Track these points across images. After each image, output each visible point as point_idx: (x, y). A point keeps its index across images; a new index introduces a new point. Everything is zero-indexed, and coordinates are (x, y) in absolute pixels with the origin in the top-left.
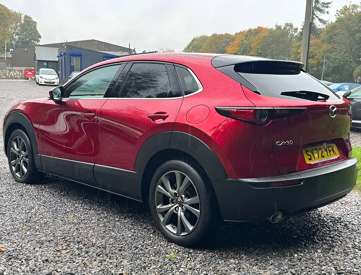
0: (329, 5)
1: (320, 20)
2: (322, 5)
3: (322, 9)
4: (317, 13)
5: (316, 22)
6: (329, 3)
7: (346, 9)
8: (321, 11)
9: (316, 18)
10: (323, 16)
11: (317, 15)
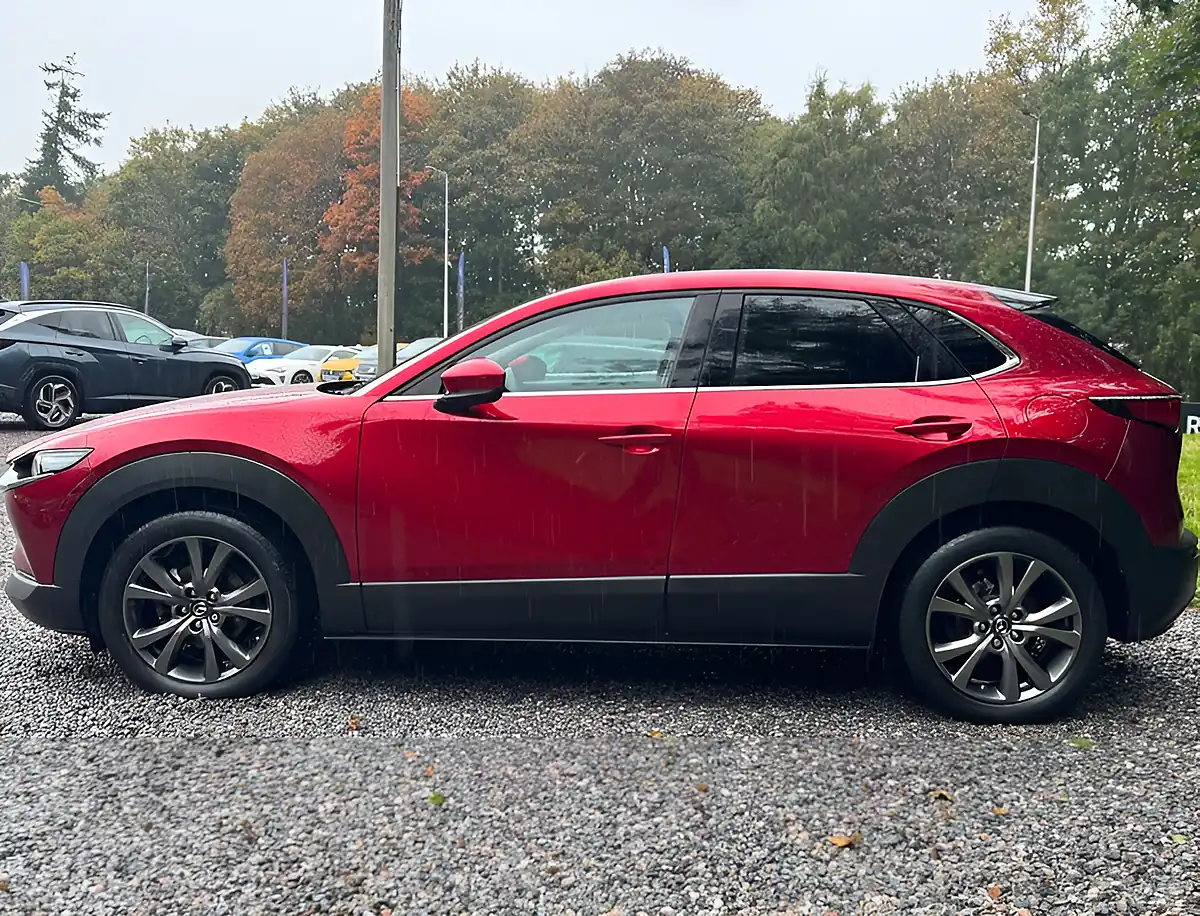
0: (102, 122)
1: (75, 158)
2: (82, 117)
3: (80, 129)
4: (70, 140)
5: (66, 162)
6: (101, 117)
7: (155, 137)
8: (76, 134)
9: (64, 152)
10: (85, 151)
11: (66, 144)
